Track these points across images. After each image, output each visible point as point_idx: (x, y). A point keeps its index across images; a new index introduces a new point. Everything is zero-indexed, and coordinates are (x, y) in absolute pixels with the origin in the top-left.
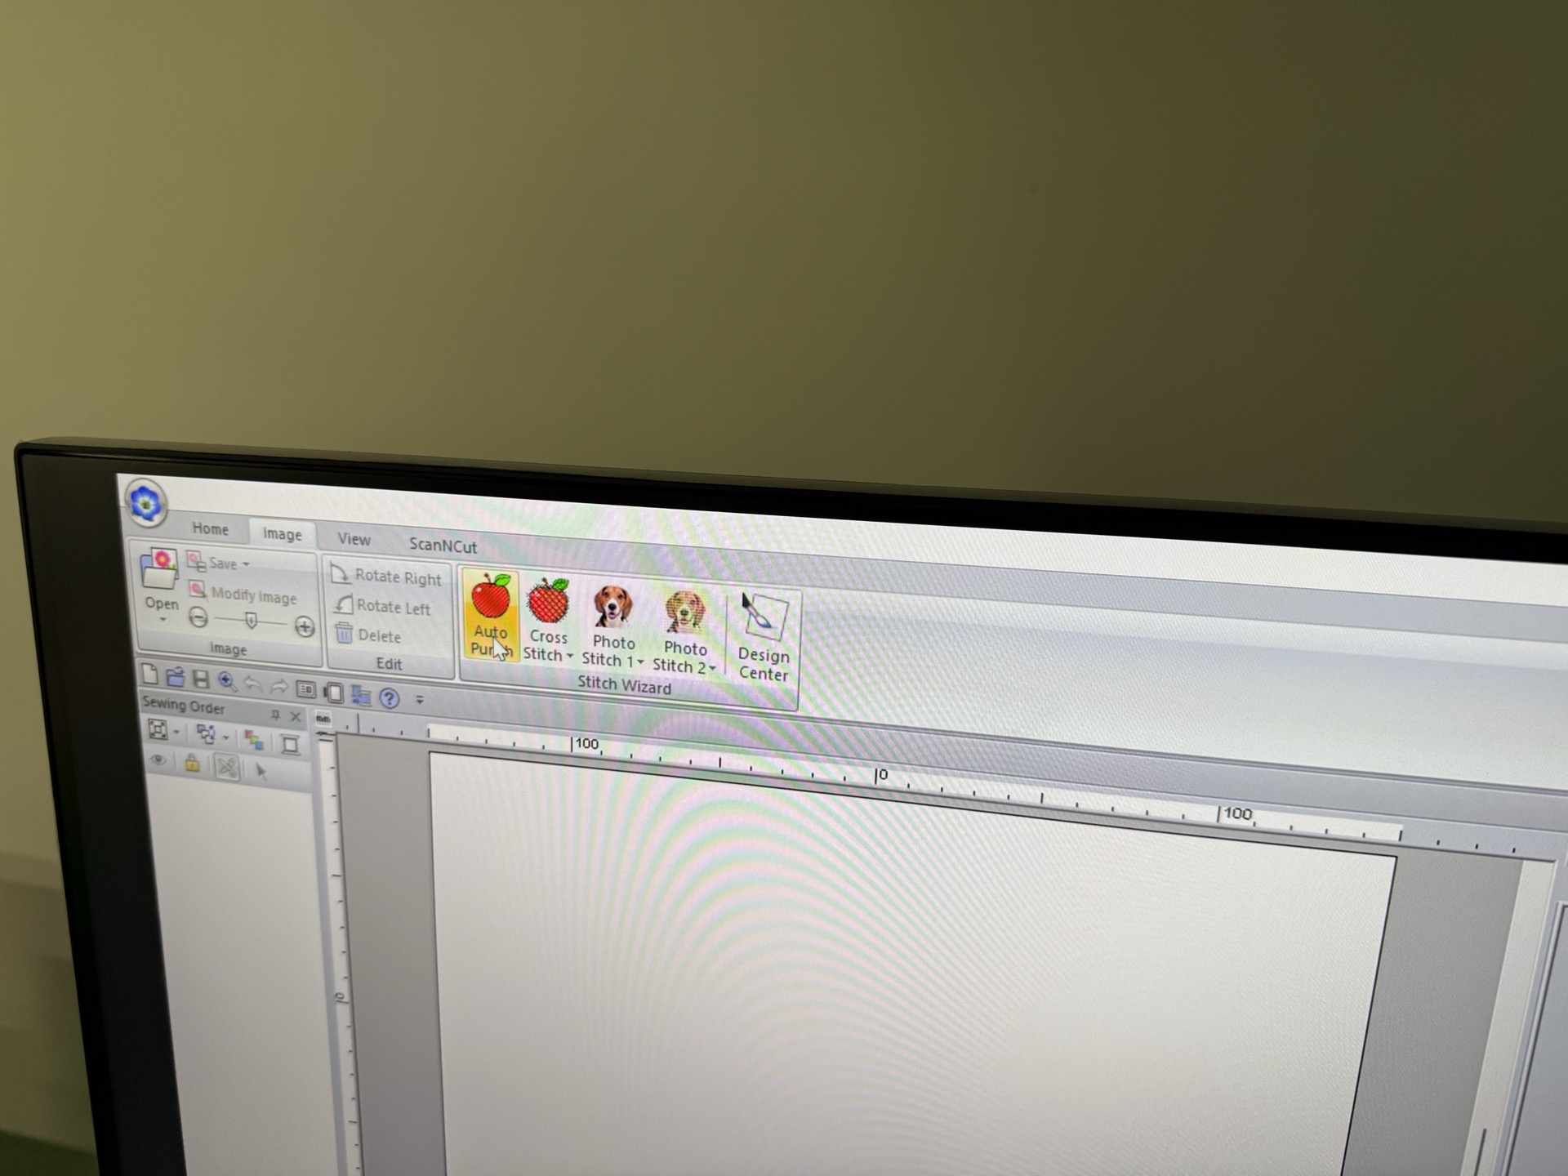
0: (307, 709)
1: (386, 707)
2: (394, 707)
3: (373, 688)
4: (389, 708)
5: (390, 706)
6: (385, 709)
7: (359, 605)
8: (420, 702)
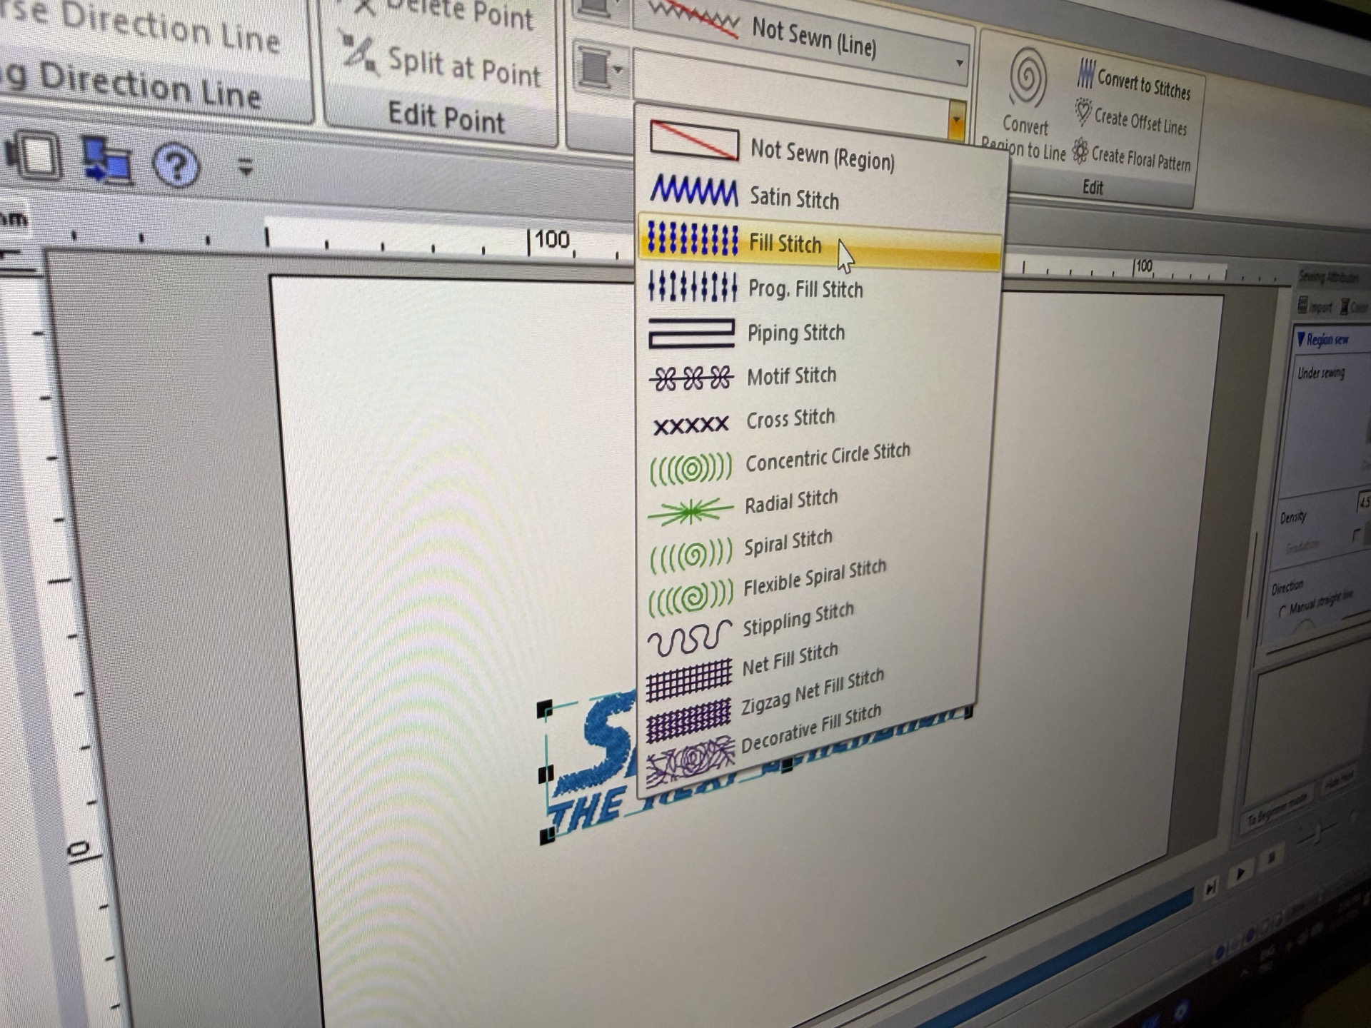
1: (171, 183)
2: (188, 185)
3: (135, 141)
4: (178, 186)
5: (178, 183)
6: (168, 189)
8: (246, 171)
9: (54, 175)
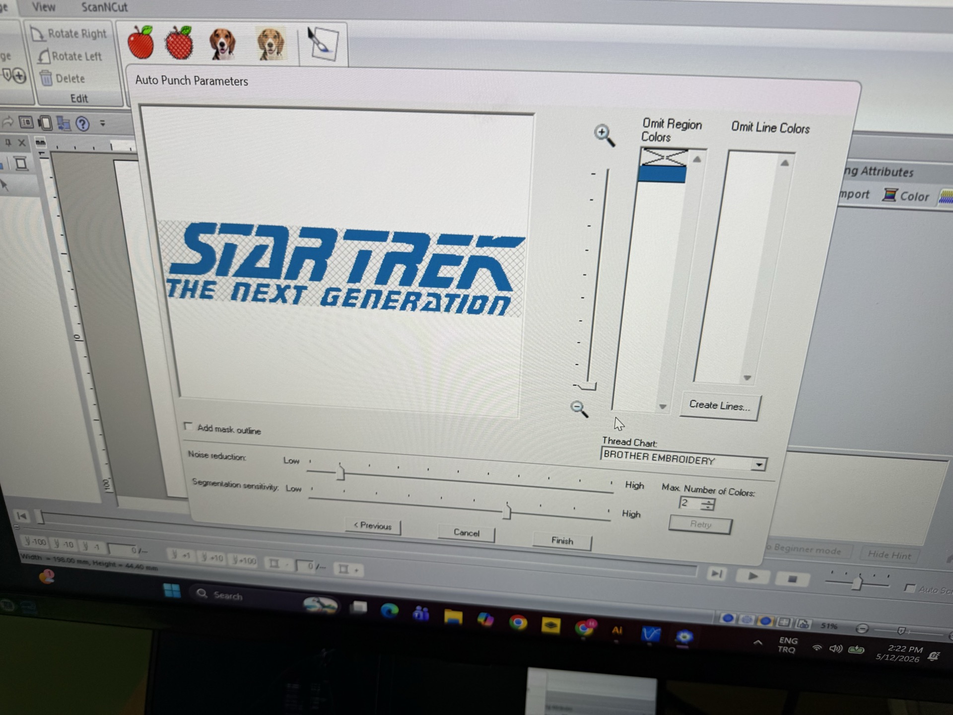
0: (29, 136)
1: (81, 130)
2: (86, 130)
3: (71, 117)
6: (81, 132)
7: (54, 57)
8: (103, 124)
9: (50, 129)
